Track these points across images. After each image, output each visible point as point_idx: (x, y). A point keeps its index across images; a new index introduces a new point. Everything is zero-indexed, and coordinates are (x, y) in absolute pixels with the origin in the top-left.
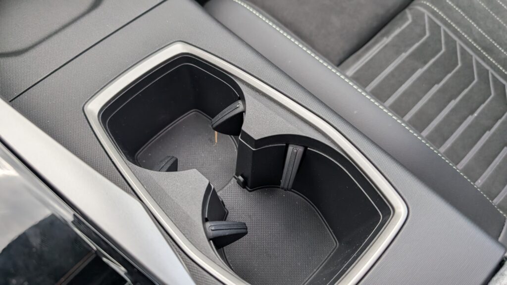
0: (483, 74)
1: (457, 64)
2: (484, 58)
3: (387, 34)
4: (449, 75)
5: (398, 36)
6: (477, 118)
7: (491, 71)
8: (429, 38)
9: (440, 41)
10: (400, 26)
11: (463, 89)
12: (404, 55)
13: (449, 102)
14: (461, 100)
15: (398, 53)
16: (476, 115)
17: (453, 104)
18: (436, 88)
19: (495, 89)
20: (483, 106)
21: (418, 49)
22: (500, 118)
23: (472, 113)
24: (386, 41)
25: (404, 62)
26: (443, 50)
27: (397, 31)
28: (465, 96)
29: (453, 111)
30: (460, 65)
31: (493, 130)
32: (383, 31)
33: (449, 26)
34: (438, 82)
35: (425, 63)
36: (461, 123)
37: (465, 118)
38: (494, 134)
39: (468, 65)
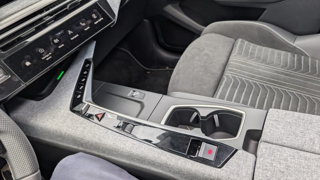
0: (255, 84)
1: (246, 85)
2: (253, 80)
3: (221, 85)
4: (246, 88)
5: (225, 84)
7: (257, 82)
8: (234, 81)
9: (238, 80)
10: (224, 81)
11: (252, 91)
12: (230, 88)
13: (250, 95)
14: (253, 94)
15: (227, 88)
16: (259, 96)
17: (251, 95)
18: (244, 93)
19: (261, 87)
20: (260, 93)
21: (232, 85)
22: (267, 93)
23: (258, 95)
24: (222, 86)
25: (230, 90)
26: (240, 82)
27: (224, 83)
28: (253, 92)
29: (252, 97)
30: (247, 84)
32: (220, 84)
33: (238, 75)
34: (243, 91)
35: (237, 88)
36: (256, 100)
37: (257, 98)
38: (268, 99)
39: (249, 83)
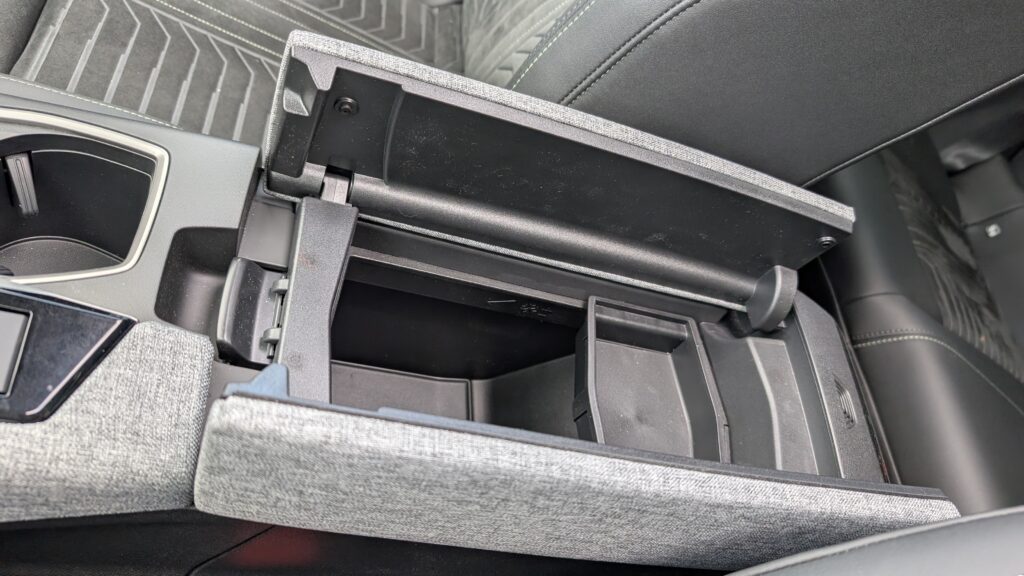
0: (203, 41)
1: (164, 38)
3: (51, 20)
4: (163, 54)
5: (66, 19)
6: (221, 93)
8: (110, 13)
9: (129, 13)
10: (64, 6)
11: (189, 66)
12: (91, 43)
13: (179, 84)
14: (193, 78)
15: (81, 42)
16: (219, 90)
17: (186, 85)
18: (155, 73)
19: (226, 55)
20: (221, 78)
21: (104, 30)
23: (213, 88)
24: (54, 30)
25: (94, 51)
26: (139, 24)
27: (63, 14)
28: (195, 72)
29: (191, 92)
30: (169, 37)
31: (246, 100)
32: (42, 19)
34: (154, 64)
35: (125, 45)
36: (206, 106)
37: (209, 98)
38: (249, 106)
39: (178, 34)
